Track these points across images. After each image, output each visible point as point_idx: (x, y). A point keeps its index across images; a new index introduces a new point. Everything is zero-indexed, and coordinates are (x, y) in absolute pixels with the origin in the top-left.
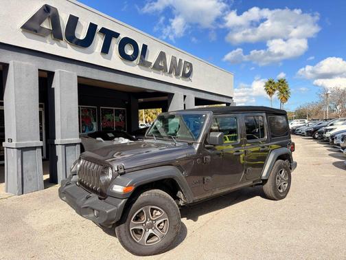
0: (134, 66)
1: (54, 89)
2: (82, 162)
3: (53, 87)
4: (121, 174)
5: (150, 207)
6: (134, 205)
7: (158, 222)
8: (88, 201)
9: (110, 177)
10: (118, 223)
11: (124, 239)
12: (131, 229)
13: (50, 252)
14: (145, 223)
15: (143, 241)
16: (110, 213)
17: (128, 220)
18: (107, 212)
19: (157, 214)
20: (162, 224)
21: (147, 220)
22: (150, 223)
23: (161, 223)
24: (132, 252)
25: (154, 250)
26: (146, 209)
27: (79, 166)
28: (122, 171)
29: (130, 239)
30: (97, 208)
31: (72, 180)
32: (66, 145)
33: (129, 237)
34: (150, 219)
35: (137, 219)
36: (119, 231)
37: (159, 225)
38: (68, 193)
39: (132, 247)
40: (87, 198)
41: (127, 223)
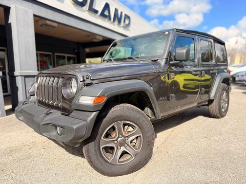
0: (84, 11)
1: (10, 23)
2: (39, 79)
3: (9, 22)
4: (88, 85)
5: (122, 122)
6: (105, 120)
7: (131, 139)
8: (48, 117)
9: (74, 90)
10: (87, 141)
11: (94, 158)
12: (101, 147)
13: (6, 177)
14: (117, 140)
15: (115, 160)
16: (78, 129)
17: (98, 137)
18: (74, 127)
19: (129, 130)
20: (135, 141)
21: (119, 136)
22: (123, 140)
23: (133, 140)
24: (103, 173)
25: (126, 169)
26: (118, 125)
27: (36, 85)
28: (88, 81)
29: (100, 159)
30: (61, 124)
31: (30, 100)
32: (26, 77)
33: (99, 156)
34: (123, 136)
35: (108, 135)
36: (88, 150)
37: (131, 142)
38: (25, 112)
39: (102, 167)
40: (47, 114)
41: (97, 140)
